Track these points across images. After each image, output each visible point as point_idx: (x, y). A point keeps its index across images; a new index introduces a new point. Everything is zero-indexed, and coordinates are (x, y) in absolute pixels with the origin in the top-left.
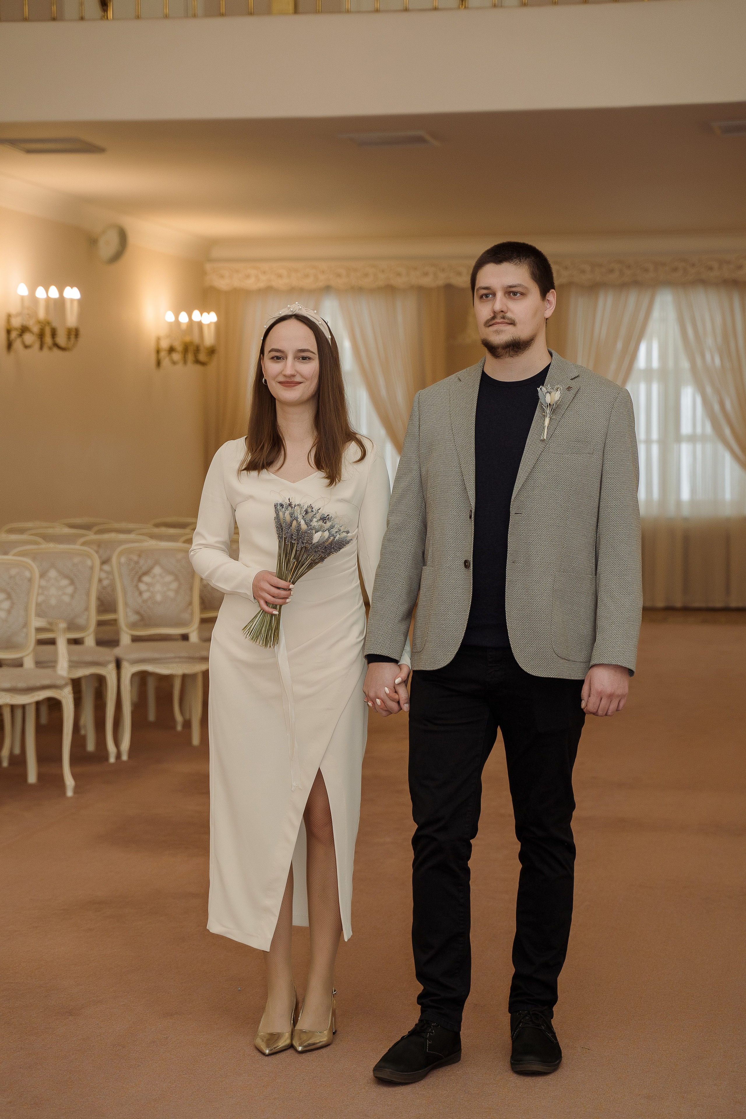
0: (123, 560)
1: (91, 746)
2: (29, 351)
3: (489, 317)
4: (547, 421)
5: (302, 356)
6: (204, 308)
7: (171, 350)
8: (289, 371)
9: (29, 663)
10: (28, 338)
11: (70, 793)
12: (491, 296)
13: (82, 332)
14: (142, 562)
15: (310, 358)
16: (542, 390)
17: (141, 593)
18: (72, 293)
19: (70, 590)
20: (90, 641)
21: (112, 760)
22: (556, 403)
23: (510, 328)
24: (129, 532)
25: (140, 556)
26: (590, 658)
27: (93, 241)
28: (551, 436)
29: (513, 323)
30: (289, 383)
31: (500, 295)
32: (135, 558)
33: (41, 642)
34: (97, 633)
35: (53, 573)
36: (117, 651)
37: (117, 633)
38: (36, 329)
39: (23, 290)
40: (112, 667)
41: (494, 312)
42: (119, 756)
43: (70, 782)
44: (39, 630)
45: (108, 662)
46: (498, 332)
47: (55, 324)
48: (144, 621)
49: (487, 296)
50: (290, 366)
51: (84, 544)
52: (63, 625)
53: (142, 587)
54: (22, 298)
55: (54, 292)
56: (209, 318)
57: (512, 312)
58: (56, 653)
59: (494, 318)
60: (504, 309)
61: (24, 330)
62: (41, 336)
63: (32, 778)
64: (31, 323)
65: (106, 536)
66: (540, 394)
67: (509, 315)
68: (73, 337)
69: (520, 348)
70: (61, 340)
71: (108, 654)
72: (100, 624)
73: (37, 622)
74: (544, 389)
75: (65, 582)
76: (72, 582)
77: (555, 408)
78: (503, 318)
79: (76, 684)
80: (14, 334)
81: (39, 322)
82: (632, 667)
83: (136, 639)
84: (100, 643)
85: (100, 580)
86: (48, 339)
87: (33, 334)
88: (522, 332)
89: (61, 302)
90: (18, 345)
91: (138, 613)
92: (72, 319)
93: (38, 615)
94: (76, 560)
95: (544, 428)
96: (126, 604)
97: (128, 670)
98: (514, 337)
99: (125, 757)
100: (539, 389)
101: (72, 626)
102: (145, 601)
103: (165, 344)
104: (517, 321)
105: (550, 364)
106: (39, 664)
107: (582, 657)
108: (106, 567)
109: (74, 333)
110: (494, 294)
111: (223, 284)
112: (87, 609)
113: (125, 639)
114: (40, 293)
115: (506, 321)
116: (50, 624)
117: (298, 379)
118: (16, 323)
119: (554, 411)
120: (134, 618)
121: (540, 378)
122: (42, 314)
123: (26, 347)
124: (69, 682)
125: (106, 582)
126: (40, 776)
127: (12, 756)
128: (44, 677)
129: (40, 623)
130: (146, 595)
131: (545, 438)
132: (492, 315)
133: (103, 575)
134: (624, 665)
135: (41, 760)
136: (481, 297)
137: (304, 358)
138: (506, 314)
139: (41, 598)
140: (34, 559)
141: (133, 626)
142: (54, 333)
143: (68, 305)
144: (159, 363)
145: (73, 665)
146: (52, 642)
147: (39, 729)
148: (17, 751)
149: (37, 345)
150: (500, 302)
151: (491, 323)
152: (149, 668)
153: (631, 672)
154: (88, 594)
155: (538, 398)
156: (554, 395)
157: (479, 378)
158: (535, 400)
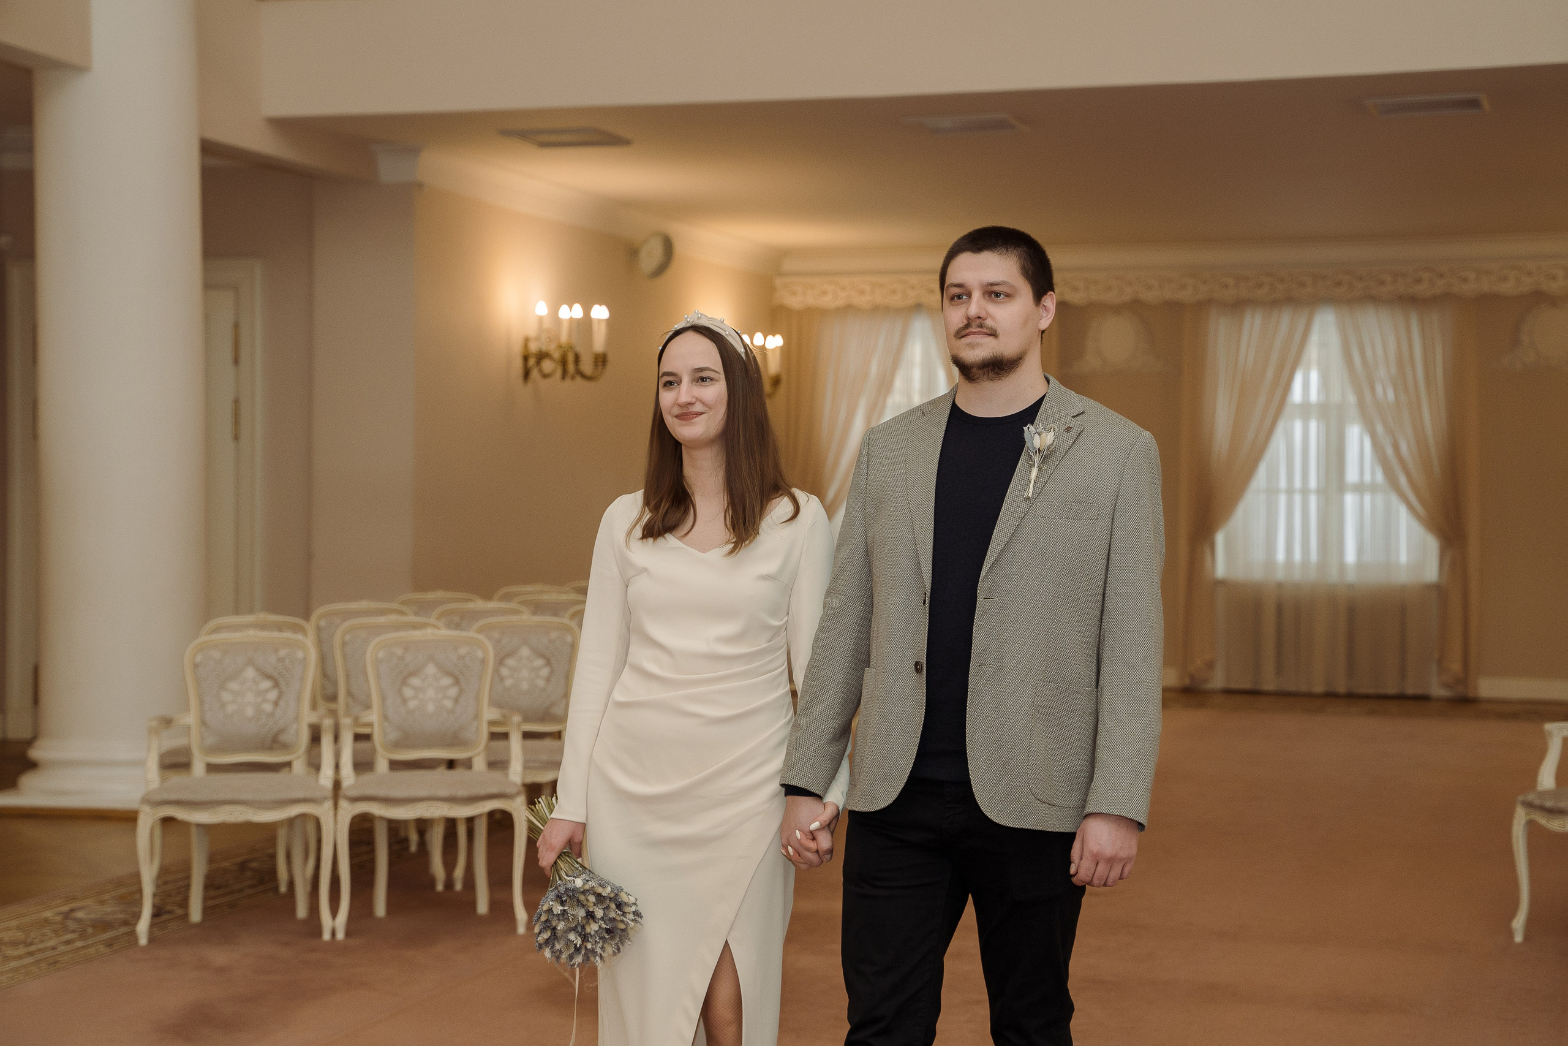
3: (961, 325)
4: (1034, 472)
5: (701, 378)
8: (684, 398)
11: (521, 928)
12: (964, 297)
15: (711, 379)
16: (1029, 430)
22: (1048, 448)
23: (990, 340)
26: (1084, 803)
28: (1038, 493)
29: (993, 334)
30: (686, 414)
31: (977, 295)
33: (492, 737)
35: (525, 651)
41: (968, 318)
43: (521, 915)
44: (492, 724)
46: (971, 346)
49: (959, 297)
50: (686, 392)
52: (519, 718)
57: (993, 319)
58: (508, 750)
59: (968, 326)
60: (983, 314)
63: (482, 908)
66: (1026, 435)
67: (989, 322)
69: (1003, 369)
73: (490, 716)
74: (1032, 428)
75: (539, 662)
76: (550, 664)
77: (1047, 455)
78: (981, 326)
82: (1143, 820)
88: (1005, 346)
93: (491, 705)
95: (1030, 482)
98: (995, 354)
100: (1025, 429)
101: (529, 718)
104: (999, 331)
105: (1046, 394)
107: (1073, 800)
110: (969, 295)
115: (985, 330)
116: (506, 717)
117: (698, 408)
119: (1045, 459)
121: (1030, 414)
124: (523, 788)
129: (494, 716)
131: (1030, 495)
132: (965, 322)
134: (1130, 816)
136: (952, 299)
137: (703, 379)
138: (985, 322)
146: (505, 736)
150: (976, 305)
151: (963, 333)
153: (1140, 826)
155: (1024, 442)
156: (1049, 438)
157: (948, 412)
158: (1019, 444)
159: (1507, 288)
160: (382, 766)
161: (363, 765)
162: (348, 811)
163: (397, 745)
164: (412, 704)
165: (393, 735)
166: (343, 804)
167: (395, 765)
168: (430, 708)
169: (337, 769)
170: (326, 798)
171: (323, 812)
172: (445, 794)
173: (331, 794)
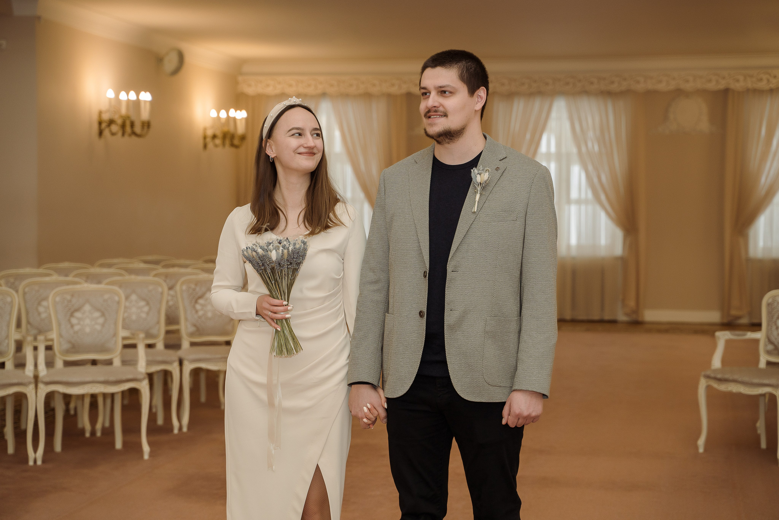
0: (184, 287)
1: (160, 421)
2: (114, 137)
3: (426, 111)
4: (477, 196)
6: (238, 108)
7: (214, 137)
9: (117, 362)
10: (114, 128)
11: (146, 457)
12: (428, 94)
13: (153, 124)
14: (198, 289)
16: (474, 172)
17: (197, 312)
18: (146, 96)
19: (146, 309)
20: (160, 346)
21: (176, 431)
22: (485, 182)
24: (186, 266)
25: (196, 285)
27: (159, 60)
28: (480, 209)
29: (445, 116)
31: (433, 93)
32: (193, 286)
33: (126, 346)
34: (165, 339)
35: (134, 297)
36: (181, 353)
37: (180, 339)
38: (119, 121)
39: (111, 94)
40: (176, 365)
42: (180, 428)
43: (146, 448)
44: (124, 338)
45: (174, 361)
47: (133, 118)
48: (199, 331)
49: (426, 94)
51: (155, 276)
52: (142, 335)
53: (198, 307)
54: (110, 99)
55: (132, 96)
56: (241, 115)
57: (444, 106)
58: (136, 355)
61: (111, 122)
62: (123, 126)
63: (119, 445)
64: (116, 117)
65: (171, 270)
66: (473, 175)
67: (442, 109)
68: (146, 127)
70: (138, 129)
71: (173, 355)
72: (168, 332)
73: (123, 333)
74: (476, 171)
75: (142, 303)
76: (148, 304)
77: (483, 186)
78: (436, 111)
79: (150, 376)
80: (104, 125)
81: (121, 117)
82: (547, 393)
83: (193, 344)
84: (167, 346)
85: (167, 302)
86: (128, 129)
87: (117, 125)
88: (453, 123)
89: (137, 103)
90: (106, 133)
91: (195, 325)
92: (145, 115)
93: (124, 327)
94: (151, 287)
96: (186, 319)
97: (188, 367)
99: (185, 429)
100: (472, 171)
101: (149, 335)
102: (200, 317)
103: (210, 133)
104: (448, 113)
105: (483, 150)
106: (124, 363)
108: (172, 292)
109: (147, 125)
110: (430, 93)
111: (250, 90)
112: (158, 322)
113: (185, 344)
114: (123, 96)
115: (440, 114)
116: (133, 334)
118: (106, 117)
119: (484, 189)
120: (192, 329)
121: (475, 163)
122: (124, 111)
123: (113, 134)
124: (146, 376)
125: (171, 303)
126: (125, 444)
127: (104, 429)
128: (127, 372)
129: (125, 333)
130: (201, 313)
131: (476, 210)
132: (427, 109)
133: (170, 298)
134: (538, 391)
135: (126, 431)
136: (423, 95)
138: (439, 109)
139: (126, 315)
140: (120, 287)
141: (192, 335)
142: (132, 125)
143: (142, 105)
144: (205, 146)
145: (149, 363)
146: (134, 346)
147: (124, 408)
148: (107, 424)
149: (120, 134)
150: (433, 99)
151: (428, 116)
152: (203, 365)
153: (545, 397)
154: (159, 312)
155: (471, 179)
156: (486, 176)
157: (431, 162)
158: (469, 179)
159: (662, 87)
160: (59, 364)
161: (50, 364)
162: (43, 390)
163: (68, 352)
164: (77, 328)
165: (66, 346)
166: (41, 386)
167: (68, 364)
168: (88, 330)
169: (36, 365)
170: (30, 383)
171: (29, 391)
172: (101, 379)
173: (32, 380)
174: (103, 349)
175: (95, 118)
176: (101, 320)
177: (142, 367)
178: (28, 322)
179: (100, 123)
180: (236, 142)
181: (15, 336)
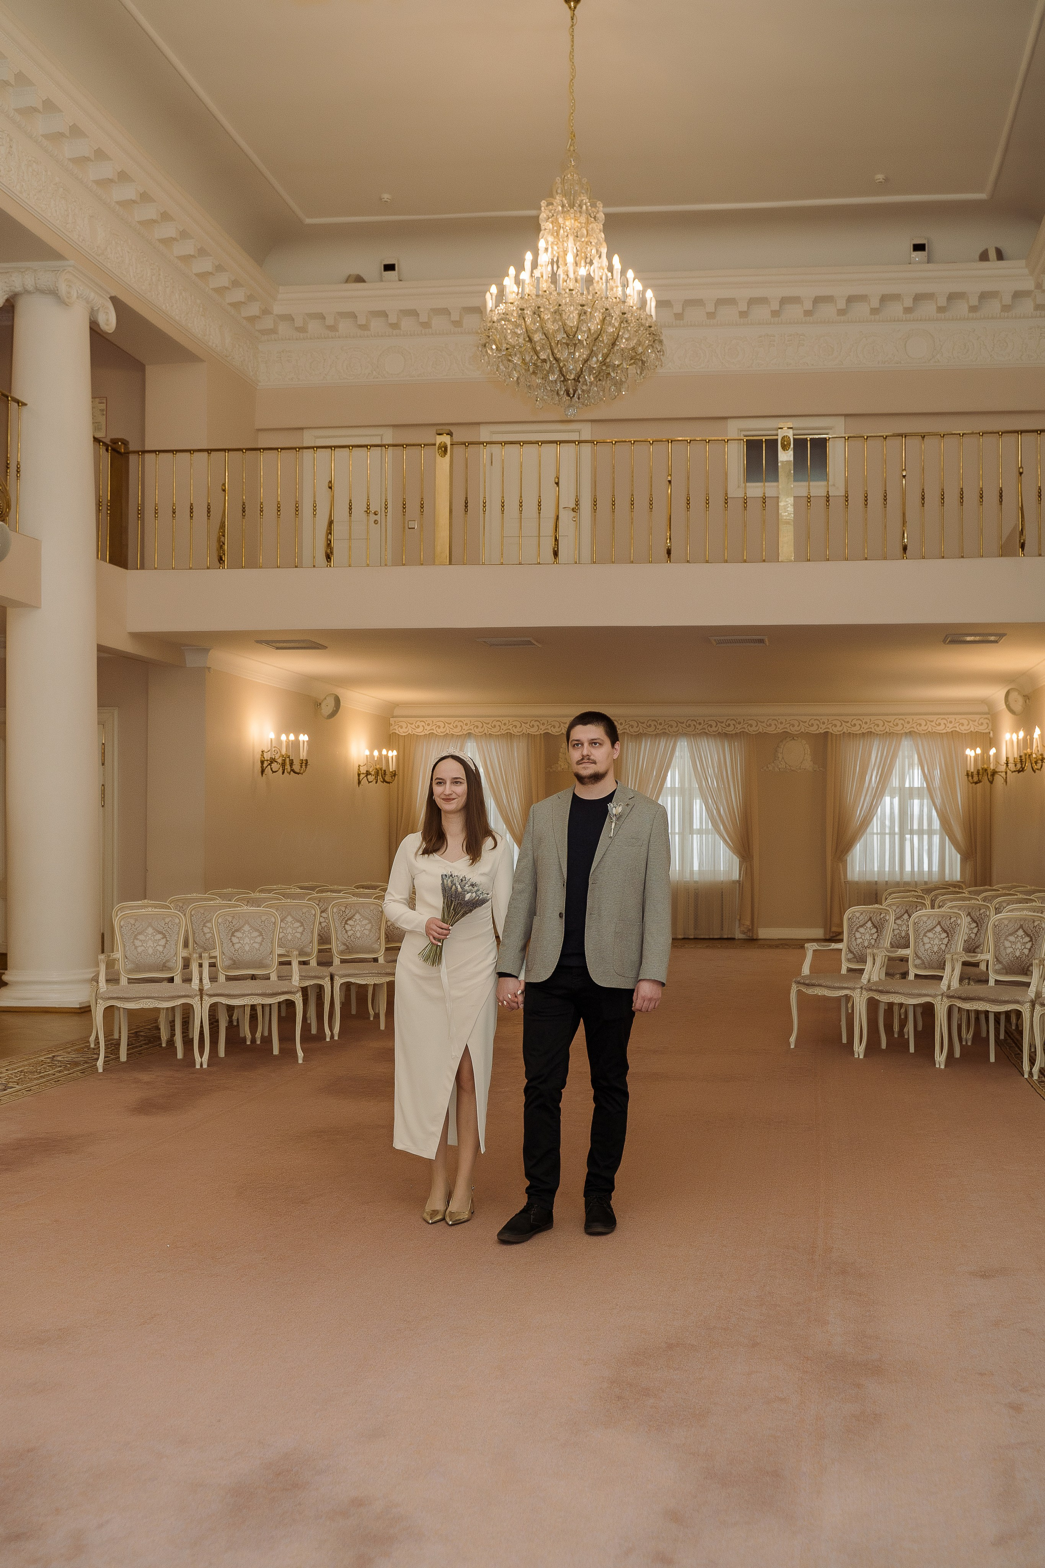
0: (335, 910)
1: (314, 1031)
2: (275, 774)
3: (579, 759)
4: (613, 824)
5: (456, 782)
6: (390, 747)
7: (368, 773)
8: (447, 792)
9: (274, 977)
10: (275, 766)
11: (300, 1061)
12: (580, 745)
13: (310, 762)
14: (347, 911)
15: (461, 783)
16: (610, 806)
17: (347, 932)
18: (304, 738)
19: (301, 929)
20: (313, 963)
21: (328, 1039)
22: (619, 814)
23: (592, 765)
24: (339, 891)
25: (346, 907)
26: (638, 975)
27: (318, 704)
28: (615, 834)
29: (594, 762)
30: (448, 799)
31: (585, 744)
32: (343, 909)
34: (318, 957)
35: (289, 919)
36: (331, 969)
37: (332, 957)
38: (280, 761)
39: (272, 735)
40: (328, 979)
41: (583, 755)
42: (332, 1036)
43: (300, 1054)
44: (279, 955)
45: (326, 976)
46: (585, 768)
47: (293, 757)
48: (349, 949)
49: (577, 745)
50: (448, 789)
51: (310, 899)
52: (296, 953)
53: (348, 927)
54: (272, 740)
55: (292, 737)
56: (393, 754)
57: (594, 755)
58: (291, 970)
59: (582, 759)
60: (589, 753)
61: (272, 761)
62: (283, 764)
63: (276, 1051)
64: (277, 757)
65: (324, 895)
66: (610, 808)
67: (592, 757)
68: (304, 765)
69: (598, 778)
70: (296, 767)
71: (326, 971)
72: (320, 951)
73: (279, 950)
74: (611, 805)
75: (297, 924)
76: (302, 925)
77: (619, 817)
78: (588, 759)
79: (304, 990)
80: (266, 764)
81: (282, 756)
82: (664, 982)
83: (343, 961)
84: (320, 964)
85: (320, 923)
86: (288, 767)
87: (278, 763)
88: (599, 768)
89: (296, 743)
90: (268, 770)
91: (345, 944)
92: (303, 755)
93: (279, 946)
94: (305, 910)
95: (611, 829)
96: (337, 939)
97: (338, 982)
98: (595, 771)
99: (336, 1038)
100: (608, 805)
101: (302, 953)
102: (349, 937)
103: (363, 770)
104: (597, 761)
105: (616, 788)
106: (280, 978)
107: (633, 974)
108: (324, 915)
109: (305, 763)
110: (582, 744)
111: (402, 732)
112: (311, 942)
113: (336, 961)
114: (283, 737)
115: (590, 761)
116: (288, 951)
117: (454, 796)
118: (267, 756)
119: (618, 819)
120: (342, 947)
121: (610, 798)
122: (284, 752)
123: (274, 772)
124: (300, 989)
125: (324, 925)
126: (281, 1050)
127: (262, 1037)
128: (283, 986)
129: (281, 951)
130: (350, 933)
131: (612, 834)
132: (581, 757)
133: (322, 920)
134: (659, 980)
135: (281, 1039)
136: (574, 746)
138: (590, 757)
139: (281, 935)
140: (277, 910)
141: (342, 953)
142: (291, 764)
143: (301, 745)
144: (359, 782)
145: (302, 978)
146: (289, 963)
147: (280, 1019)
148: (266, 1034)
149: (281, 771)
150: (586, 749)
151: (581, 762)
152: (352, 980)
153: (663, 984)
154: (312, 932)
155: (608, 811)
156: (620, 809)
157: (571, 797)
158: (606, 812)
159: (771, 730)
160: (222, 978)
161: (213, 979)
162: (208, 1002)
163: (229, 968)
164: (237, 946)
165: (228, 962)
166: (205, 997)
167: (229, 979)
168: (247, 948)
169: (201, 980)
170: (196, 995)
171: (195, 1002)
172: (260, 992)
173: (198, 993)
174: (261, 966)
175: (258, 757)
176: (259, 939)
177: (296, 981)
178: (194, 941)
179: (262, 762)
180: (387, 778)
181: (183, 953)
